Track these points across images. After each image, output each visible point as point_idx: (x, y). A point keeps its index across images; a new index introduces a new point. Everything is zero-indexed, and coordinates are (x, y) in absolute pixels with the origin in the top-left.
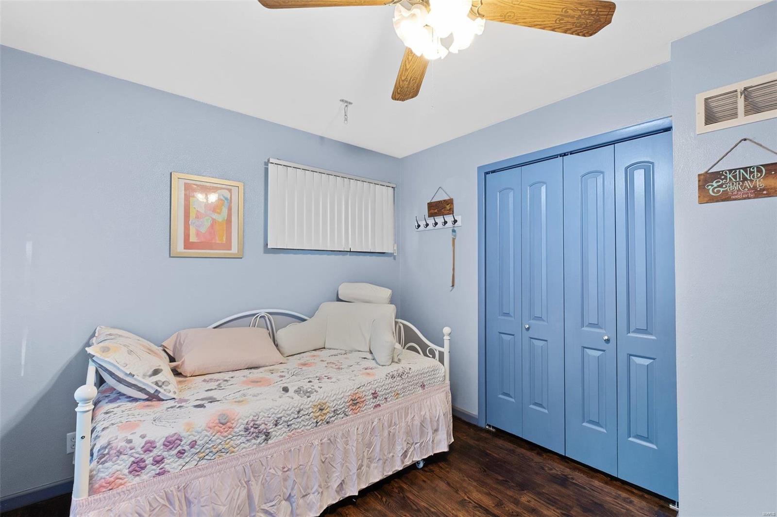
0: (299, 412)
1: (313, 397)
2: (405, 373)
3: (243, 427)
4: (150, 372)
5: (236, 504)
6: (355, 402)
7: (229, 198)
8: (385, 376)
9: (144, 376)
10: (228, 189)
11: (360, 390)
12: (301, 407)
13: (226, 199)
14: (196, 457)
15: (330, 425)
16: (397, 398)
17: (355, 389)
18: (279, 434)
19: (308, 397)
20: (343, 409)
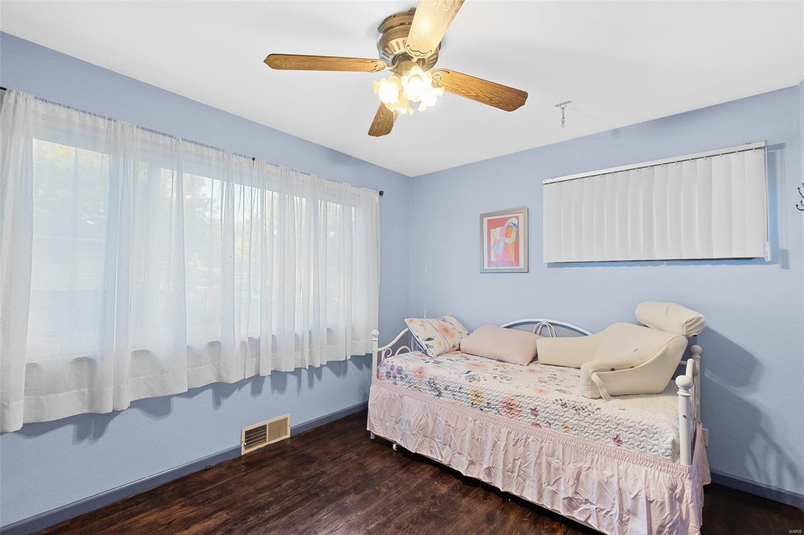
0: (460, 388)
1: (474, 383)
2: (586, 410)
3: (428, 379)
4: (426, 338)
5: (418, 424)
6: (510, 407)
7: (517, 224)
8: (554, 399)
9: (423, 339)
10: (515, 217)
11: (518, 398)
12: (462, 386)
13: (514, 225)
14: (407, 384)
15: (483, 413)
16: (566, 432)
17: (512, 395)
18: (447, 397)
19: (470, 381)
20: (497, 406)
